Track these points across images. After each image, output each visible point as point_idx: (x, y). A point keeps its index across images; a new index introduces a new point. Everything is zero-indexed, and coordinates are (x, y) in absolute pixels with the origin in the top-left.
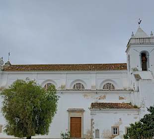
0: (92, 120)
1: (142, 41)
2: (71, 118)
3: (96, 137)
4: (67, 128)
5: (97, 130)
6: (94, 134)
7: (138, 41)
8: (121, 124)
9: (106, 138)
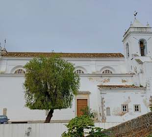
0: (103, 99)
1: (139, 30)
2: (77, 100)
3: (107, 115)
4: (74, 110)
5: (108, 108)
6: (105, 112)
7: (136, 30)
8: (130, 101)
9: (116, 115)
